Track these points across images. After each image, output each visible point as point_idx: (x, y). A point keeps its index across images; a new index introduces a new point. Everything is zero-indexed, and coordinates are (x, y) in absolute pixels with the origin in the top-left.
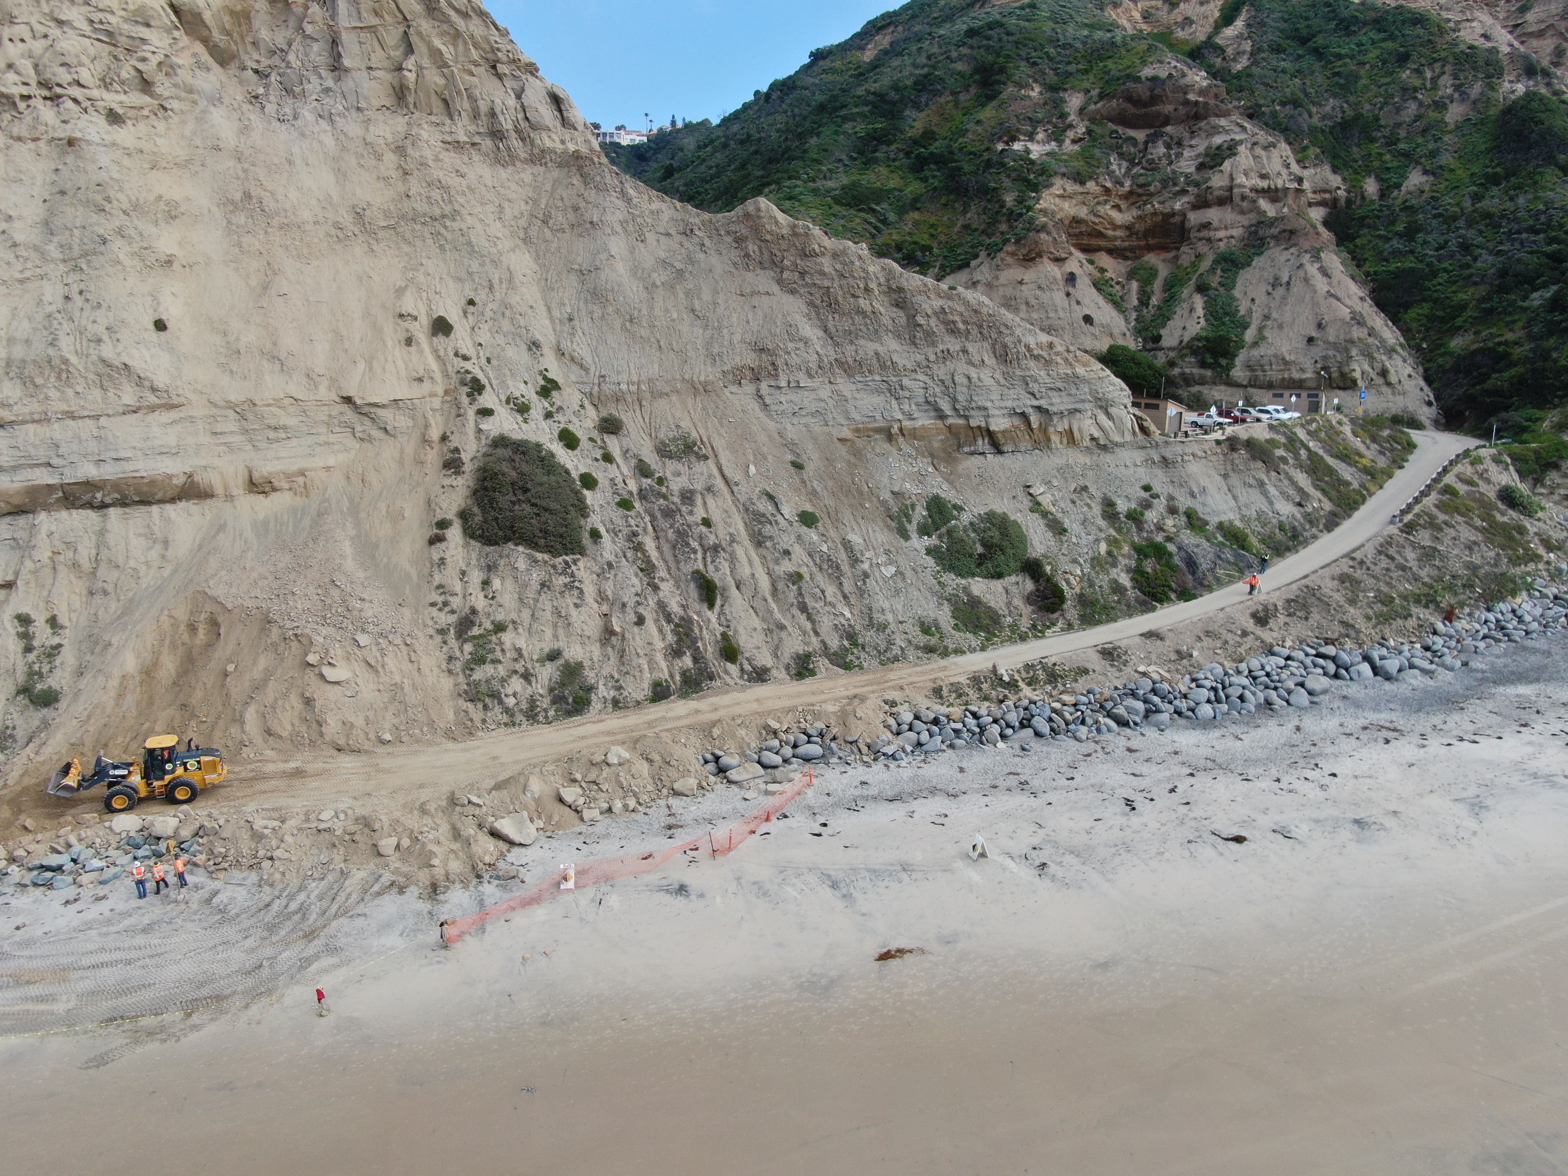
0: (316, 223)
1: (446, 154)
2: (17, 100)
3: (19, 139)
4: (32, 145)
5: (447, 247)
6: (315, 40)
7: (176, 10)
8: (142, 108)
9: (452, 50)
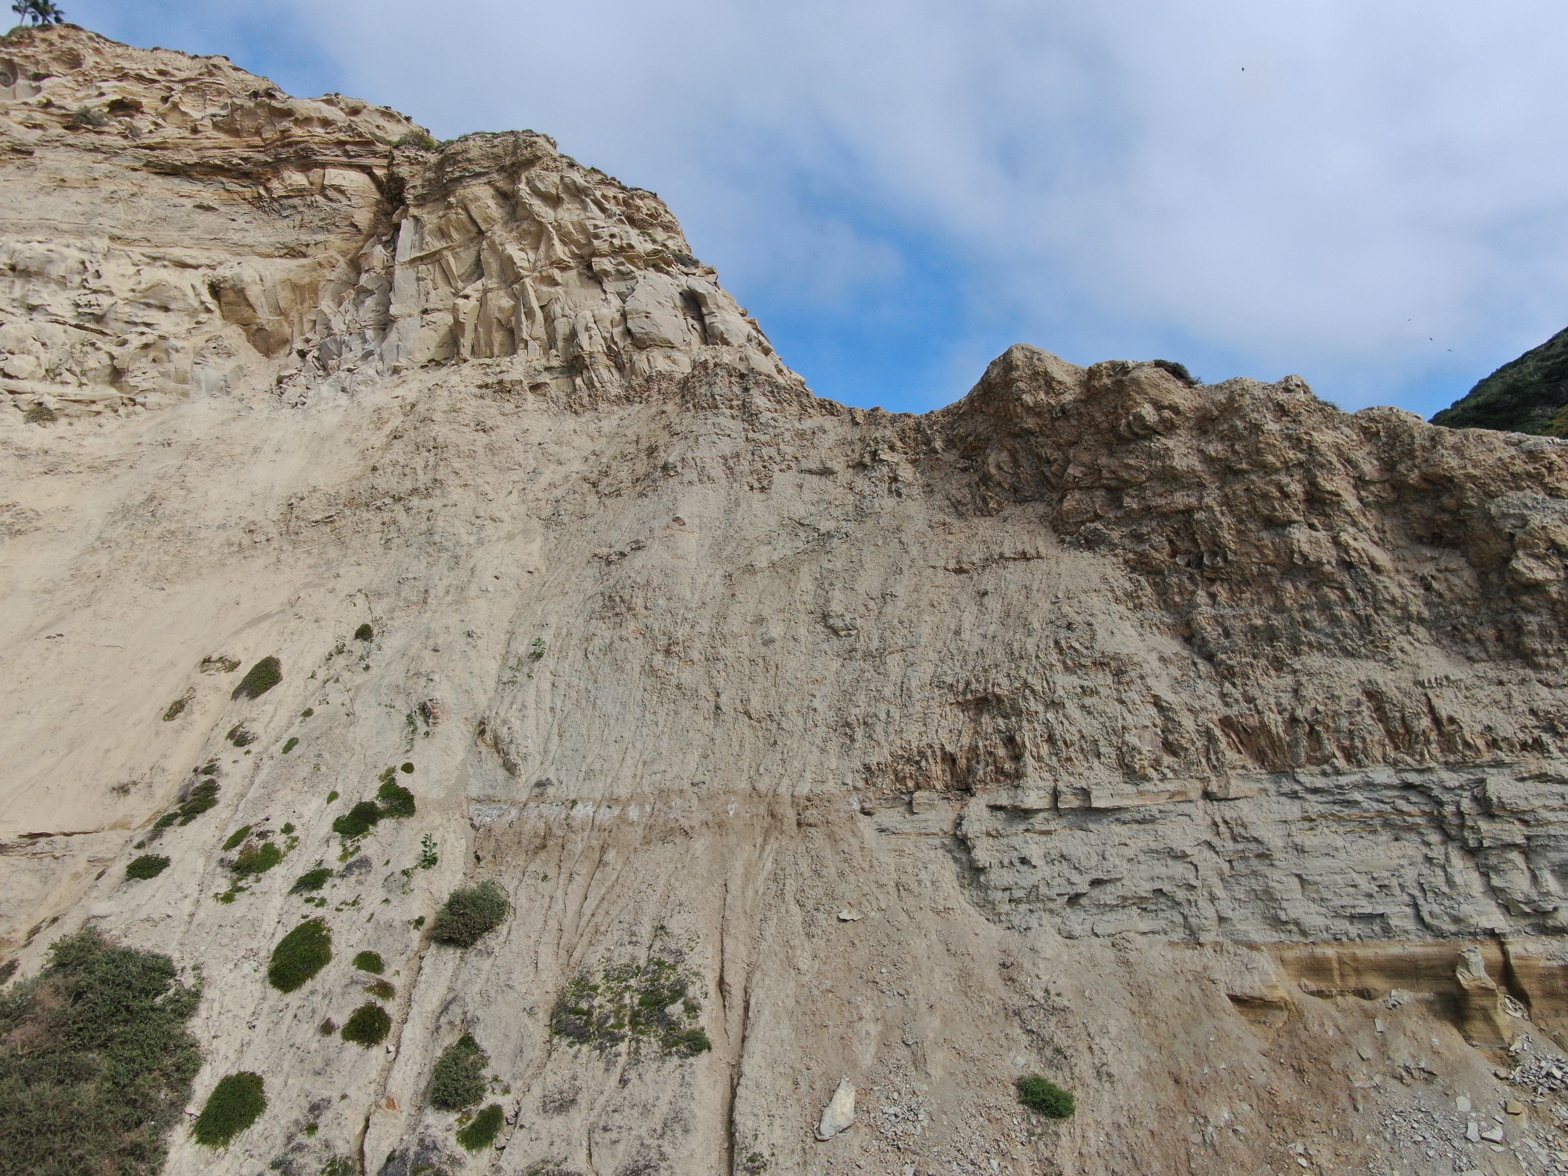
1: (475, 403)
5: (396, 542)
6: (370, 293)
7: (215, 290)
8: (94, 402)
9: (532, 256)
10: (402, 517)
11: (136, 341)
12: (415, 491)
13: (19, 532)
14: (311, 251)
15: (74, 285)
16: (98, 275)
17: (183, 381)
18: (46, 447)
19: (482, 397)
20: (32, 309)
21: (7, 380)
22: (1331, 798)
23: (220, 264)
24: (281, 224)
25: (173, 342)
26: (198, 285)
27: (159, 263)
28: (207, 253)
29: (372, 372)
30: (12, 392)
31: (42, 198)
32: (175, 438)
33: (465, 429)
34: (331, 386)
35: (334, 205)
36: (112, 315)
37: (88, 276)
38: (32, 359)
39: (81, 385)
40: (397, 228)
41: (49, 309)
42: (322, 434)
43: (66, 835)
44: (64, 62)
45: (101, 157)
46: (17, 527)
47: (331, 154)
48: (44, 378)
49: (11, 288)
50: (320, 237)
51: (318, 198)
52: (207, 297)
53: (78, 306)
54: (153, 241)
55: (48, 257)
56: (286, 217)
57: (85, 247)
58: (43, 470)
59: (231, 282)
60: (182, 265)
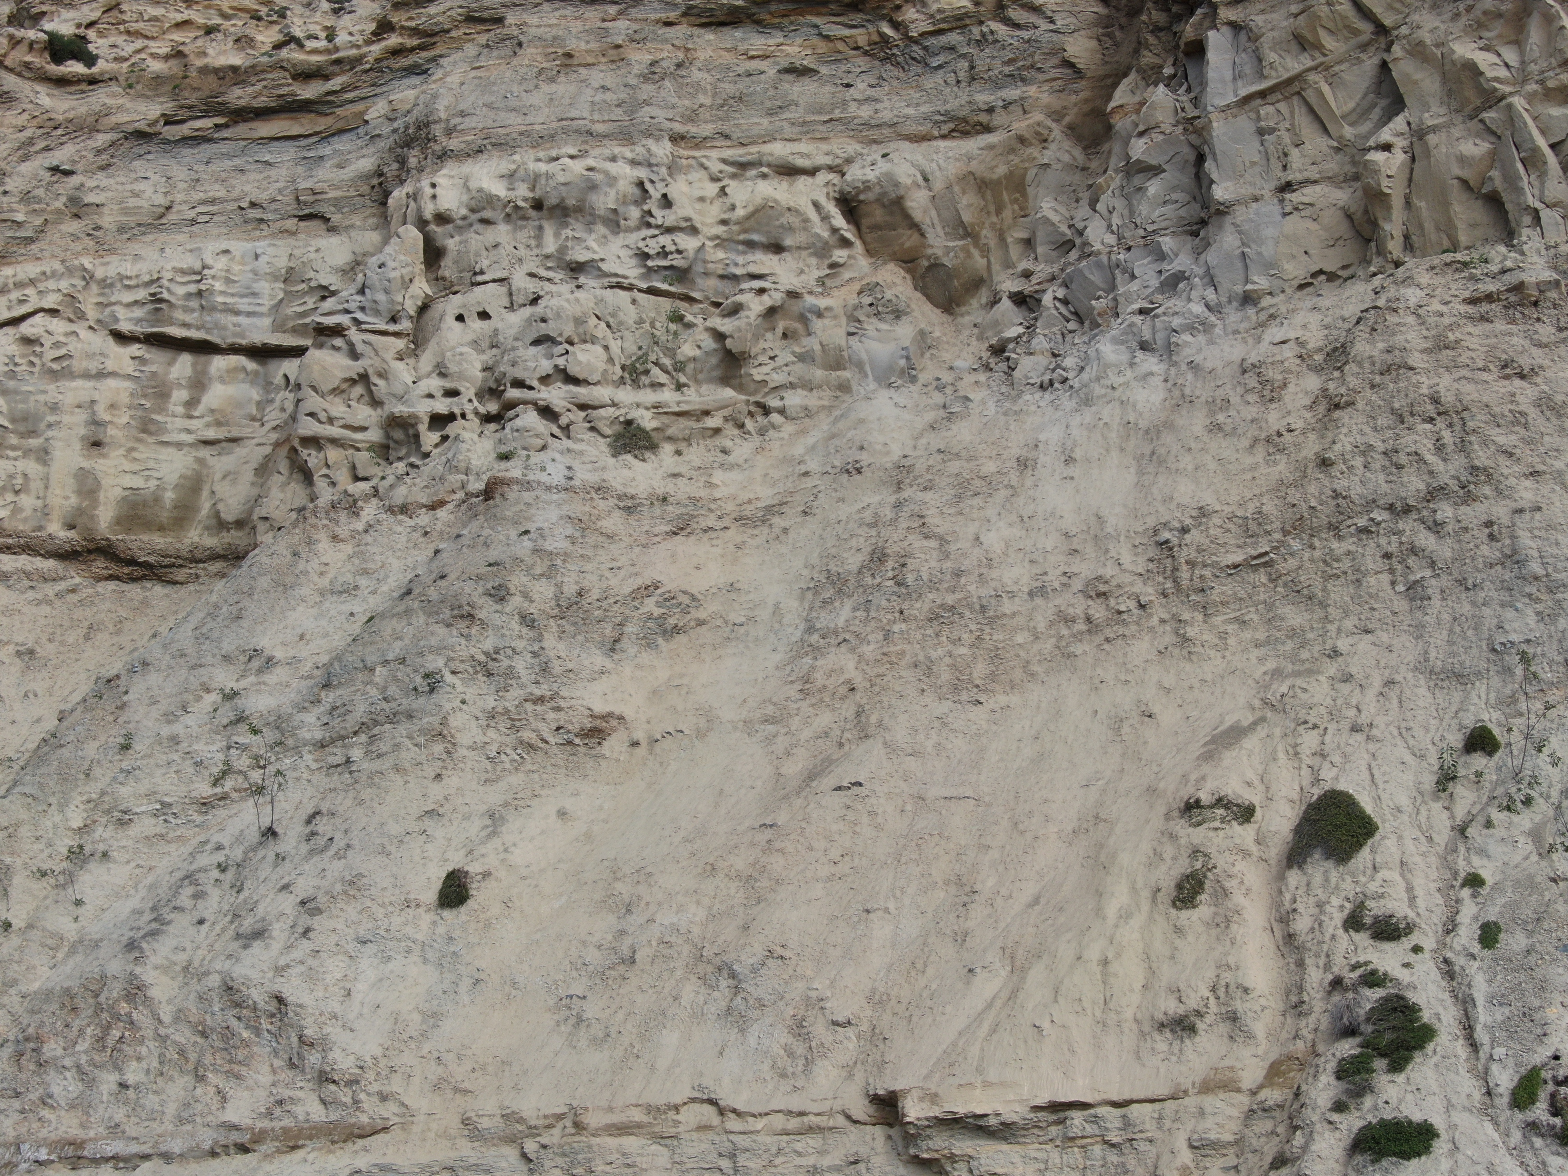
0: (1039, 592)
1: (1478, 329)
2: (423, 428)
3: (404, 509)
4: (424, 518)
5: (1434, 586)
6: (1155, 170)
7: (850, 206)
8: (707, 413)
9: (1511, 55)
10: (1426, 540)
11: (756, 306)
12: (1435, 493)
13: (677, 630)
14: (998, 119)
15: (632, 223)
16: (666, 202)
17: (837, 364)
18: (660, 492)
19: (1484, 318)
20: (576, 269)
21: (572, 388)
23: (849, 161)
24: (932, 81)
25: (810, 300)
26: (823, 201)
27: (753, 172)
28: (824, 147)
29: (1197, 308)
30: (583, 407)
31: (545, 88)
32: (865, 458)
33: (1485, 376)
34: (1116, 341)
35: (1025, 34)
36: (699, 268)
37: (651, 205)
38: (598, 349)
39: (680, 386)
40: (1197, 50)
41: (604, 266)
42: (1143, 424)
43: (1115, 1105)
46: (672, 621)
48: (623, 380)
49: (540, 237)
50: (1012, 93)
51: (995, 26)
52: (839, 221)
53: (646, 256)
54: (734, 136)
55: (588, 179)
56: (940, 67)
57: (640, 158)
58: (668, 528)
59: (877, 190)
60: (789, 171)
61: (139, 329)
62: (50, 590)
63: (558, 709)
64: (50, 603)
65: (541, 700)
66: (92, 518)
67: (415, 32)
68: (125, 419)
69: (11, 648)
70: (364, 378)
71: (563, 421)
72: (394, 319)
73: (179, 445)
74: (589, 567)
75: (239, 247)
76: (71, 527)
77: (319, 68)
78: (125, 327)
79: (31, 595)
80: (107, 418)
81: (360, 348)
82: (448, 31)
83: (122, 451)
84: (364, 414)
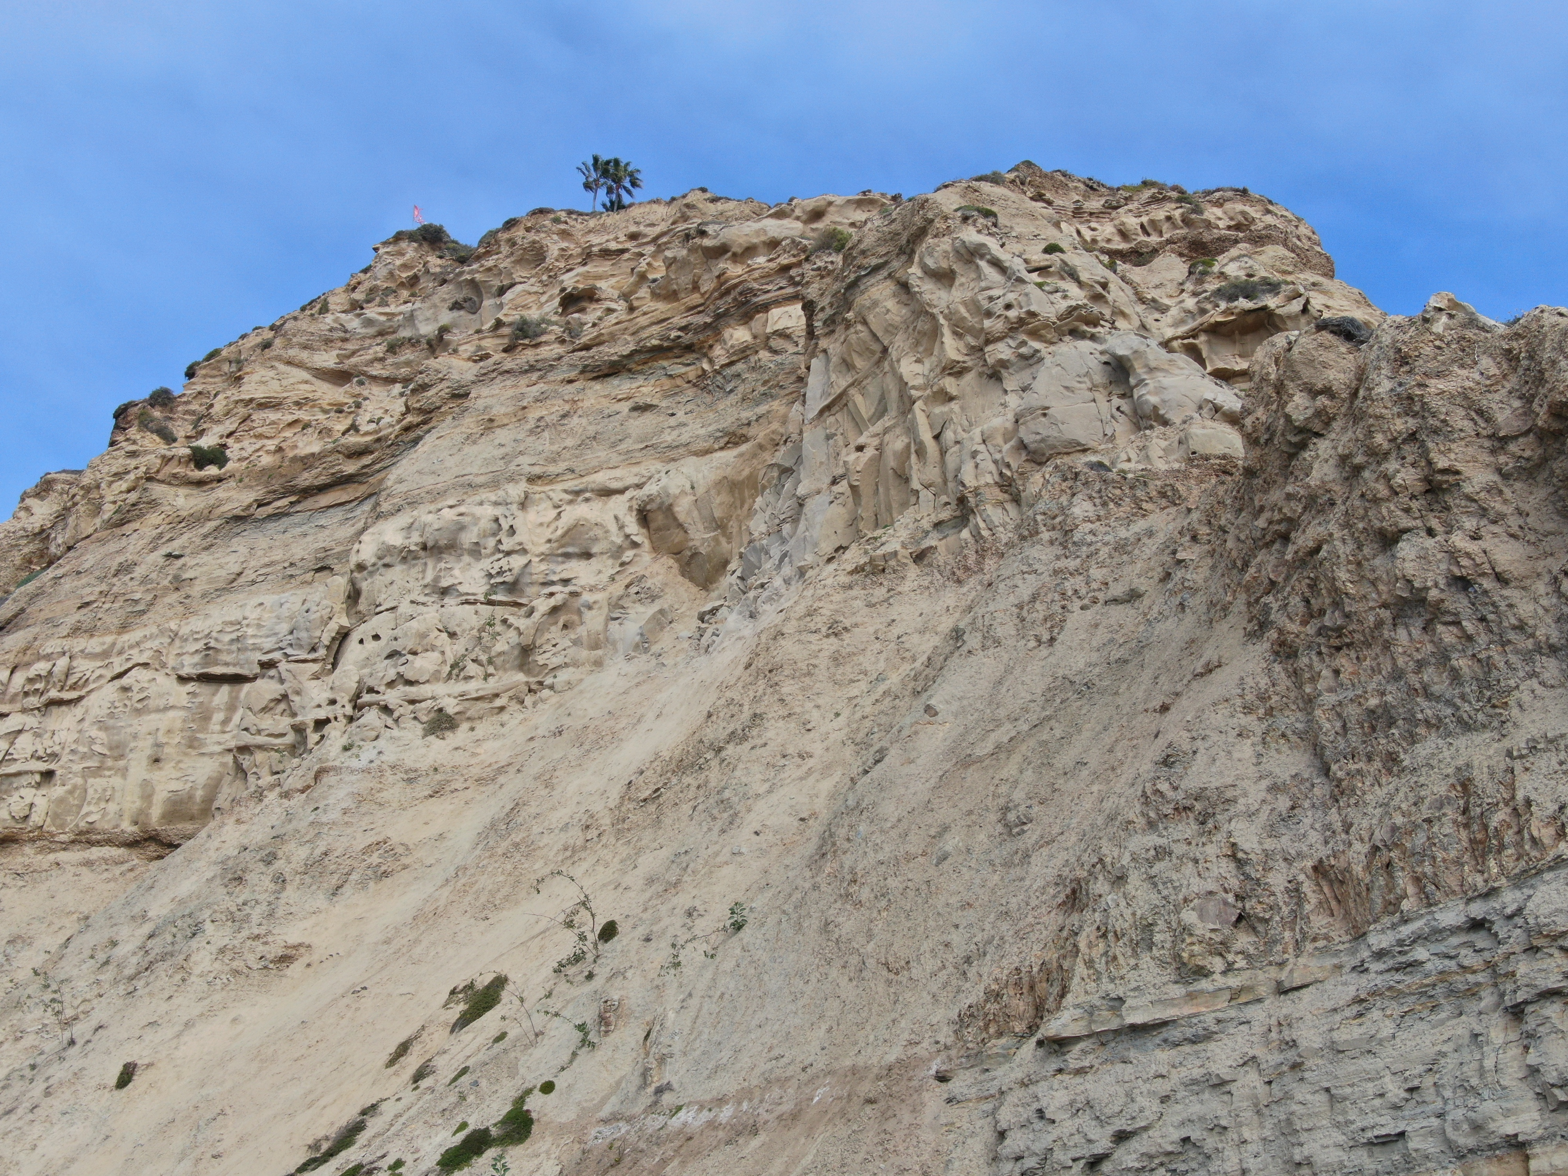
1: (839, 596)
2: (309, 731)
3: (287, 794)
6: (790, 472)
7: (644, 517)
8: (497, 695)
10: (715, 774)
11: (544, 607)
12: (734, 735)
13: (386, 874)
14: (751, 432)
15: (488, 551)
16: (512, 531)
17: (597, 646)
18: (438, 764)
19: (849, 587)
20: (445, 592)
21: (408, 689)
22: (1390, 963)
23: (649, 478)
24: (723, 404)
25: (588, 596)
26: (623, 514)
27: (581, 498)
28: (635, 469)
29: (780, 583)
30: (412, 702)
31: (466, 449)
32: (568, 723)
33: (813, 637)
34: (742, 612)
35: (778, 358)
36: (527, 579)
37: (502, 535)
38: (436, 655)
39: (487, 676)
41: (461, 589)
44: (528, 262)
45: (535, 376)
46: (383, 868)
47: (774, 289)
48: (449, 676)
49: (424, 571)
50: (762, 409)
51: (762, 353)
52: (633, 527)
53: (490, 576)
54: (577, 470)
55: (458, 523)
56: (731, 391)
57: (500, 500)
58: (426, 793)
59: (658, 500)
60: (607, 493)
61: (194, 671)
62: (117, 870)
63: (266, 943)
64: (114, 879)
65: (257, 937)
66: (147, 815)
67: (420, 411)
68: (177, 740)
69: (75, 916)
70: (285, 697)
71: (396, 715)
72: (313, 649)
73: (211, 755)
74: (349, 831)
75: (269, 599)
76: (136, 823)
77: (367, 447)
78: (183, 672)
79: (106, 875)
80: (164, 740)
81: (285, 675)
82: (439, 408)
83: (173, 764)
84: (284, 723)
